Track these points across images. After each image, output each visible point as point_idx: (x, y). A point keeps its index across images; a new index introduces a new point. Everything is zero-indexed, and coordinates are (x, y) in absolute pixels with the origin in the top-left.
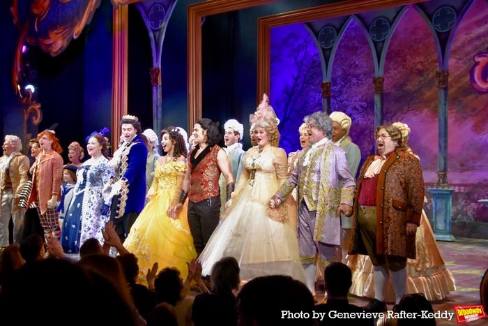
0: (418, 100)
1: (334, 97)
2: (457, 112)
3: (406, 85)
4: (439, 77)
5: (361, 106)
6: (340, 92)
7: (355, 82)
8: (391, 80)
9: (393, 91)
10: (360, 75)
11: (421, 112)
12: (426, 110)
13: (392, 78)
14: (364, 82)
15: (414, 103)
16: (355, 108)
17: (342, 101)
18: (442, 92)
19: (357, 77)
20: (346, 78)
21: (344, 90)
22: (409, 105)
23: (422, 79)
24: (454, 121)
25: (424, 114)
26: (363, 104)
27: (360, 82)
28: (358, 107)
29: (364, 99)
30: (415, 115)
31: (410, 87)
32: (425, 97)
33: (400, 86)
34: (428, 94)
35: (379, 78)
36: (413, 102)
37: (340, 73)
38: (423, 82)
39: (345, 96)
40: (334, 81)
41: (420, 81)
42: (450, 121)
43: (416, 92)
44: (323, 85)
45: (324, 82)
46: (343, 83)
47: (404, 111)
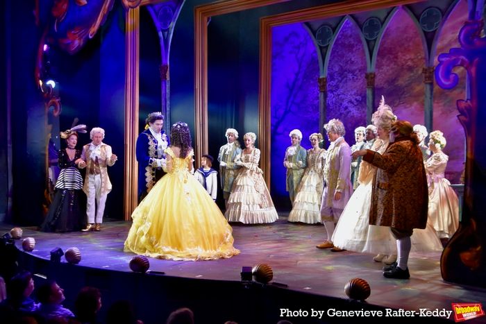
0: (408, 94)
1: (332, 91)
2: (444, 105)
3: (398, 80)
4: (426, 73)
5: (356, 99)
6: (337, 87)
7: (351, 77)
8: (383, 75)
9: (386, 86)
10: (356, 70)
11: (411, 105)
12: (415, 103)
13: (385, 74)
14: (359, 77)
15: (405, 97)
16: (351, 102)
17: (339, 95)
18: (428, 87)
19: (353, 72)
20: (342, 73)
21: (341, 85)
22: (400, 98)
23: (412, 74)
24: (441, 114)
25: (413, 107)
26: (358, 97)
27: (355, 77)
28: (353, 100)
29: (359, 93)
30: (405, 108)
31: (401, 82)
32: (415, 91)
33: (392, 81)
34: (418, 89)
35: (371, 74)
36: (403, 96)
37: (337, 69)
38: (413, 78)
39: (341, 91)
40: (331, 76)
41: (411, 77)
42: (435, 114)
43: (406, 86)
44: (320, 80)
45: (321, 77)
46: (340, 79)
47: (396, 105)
